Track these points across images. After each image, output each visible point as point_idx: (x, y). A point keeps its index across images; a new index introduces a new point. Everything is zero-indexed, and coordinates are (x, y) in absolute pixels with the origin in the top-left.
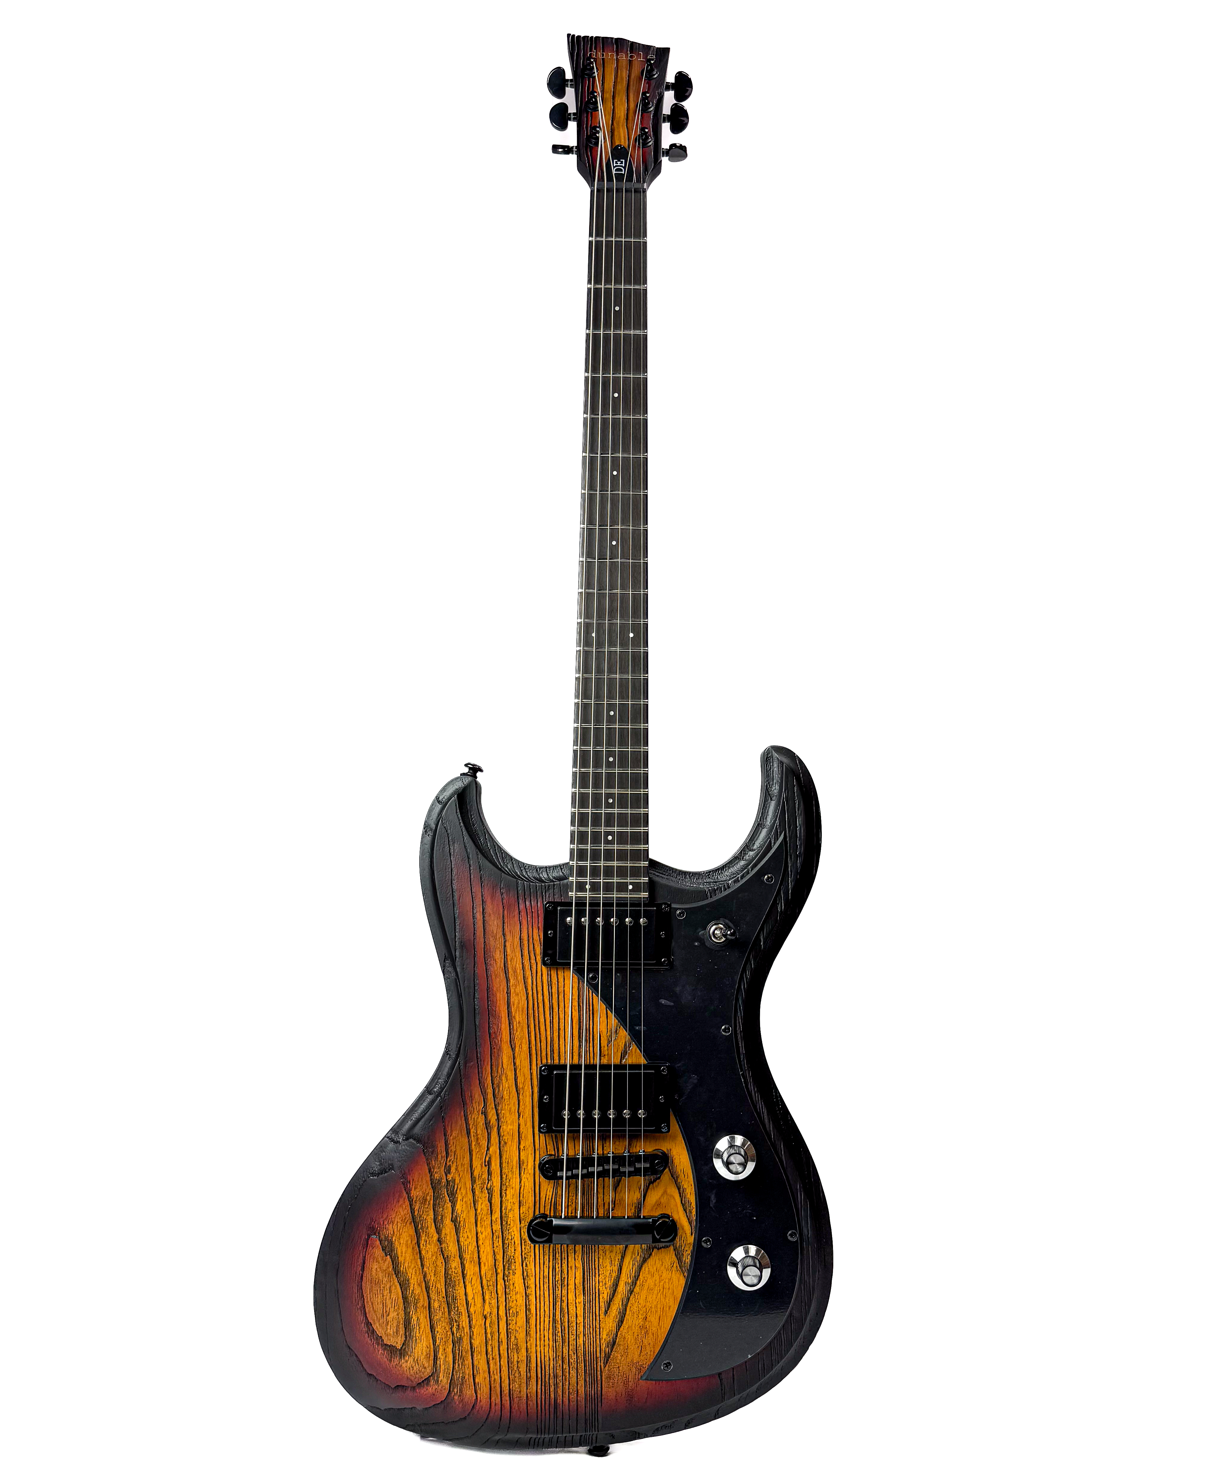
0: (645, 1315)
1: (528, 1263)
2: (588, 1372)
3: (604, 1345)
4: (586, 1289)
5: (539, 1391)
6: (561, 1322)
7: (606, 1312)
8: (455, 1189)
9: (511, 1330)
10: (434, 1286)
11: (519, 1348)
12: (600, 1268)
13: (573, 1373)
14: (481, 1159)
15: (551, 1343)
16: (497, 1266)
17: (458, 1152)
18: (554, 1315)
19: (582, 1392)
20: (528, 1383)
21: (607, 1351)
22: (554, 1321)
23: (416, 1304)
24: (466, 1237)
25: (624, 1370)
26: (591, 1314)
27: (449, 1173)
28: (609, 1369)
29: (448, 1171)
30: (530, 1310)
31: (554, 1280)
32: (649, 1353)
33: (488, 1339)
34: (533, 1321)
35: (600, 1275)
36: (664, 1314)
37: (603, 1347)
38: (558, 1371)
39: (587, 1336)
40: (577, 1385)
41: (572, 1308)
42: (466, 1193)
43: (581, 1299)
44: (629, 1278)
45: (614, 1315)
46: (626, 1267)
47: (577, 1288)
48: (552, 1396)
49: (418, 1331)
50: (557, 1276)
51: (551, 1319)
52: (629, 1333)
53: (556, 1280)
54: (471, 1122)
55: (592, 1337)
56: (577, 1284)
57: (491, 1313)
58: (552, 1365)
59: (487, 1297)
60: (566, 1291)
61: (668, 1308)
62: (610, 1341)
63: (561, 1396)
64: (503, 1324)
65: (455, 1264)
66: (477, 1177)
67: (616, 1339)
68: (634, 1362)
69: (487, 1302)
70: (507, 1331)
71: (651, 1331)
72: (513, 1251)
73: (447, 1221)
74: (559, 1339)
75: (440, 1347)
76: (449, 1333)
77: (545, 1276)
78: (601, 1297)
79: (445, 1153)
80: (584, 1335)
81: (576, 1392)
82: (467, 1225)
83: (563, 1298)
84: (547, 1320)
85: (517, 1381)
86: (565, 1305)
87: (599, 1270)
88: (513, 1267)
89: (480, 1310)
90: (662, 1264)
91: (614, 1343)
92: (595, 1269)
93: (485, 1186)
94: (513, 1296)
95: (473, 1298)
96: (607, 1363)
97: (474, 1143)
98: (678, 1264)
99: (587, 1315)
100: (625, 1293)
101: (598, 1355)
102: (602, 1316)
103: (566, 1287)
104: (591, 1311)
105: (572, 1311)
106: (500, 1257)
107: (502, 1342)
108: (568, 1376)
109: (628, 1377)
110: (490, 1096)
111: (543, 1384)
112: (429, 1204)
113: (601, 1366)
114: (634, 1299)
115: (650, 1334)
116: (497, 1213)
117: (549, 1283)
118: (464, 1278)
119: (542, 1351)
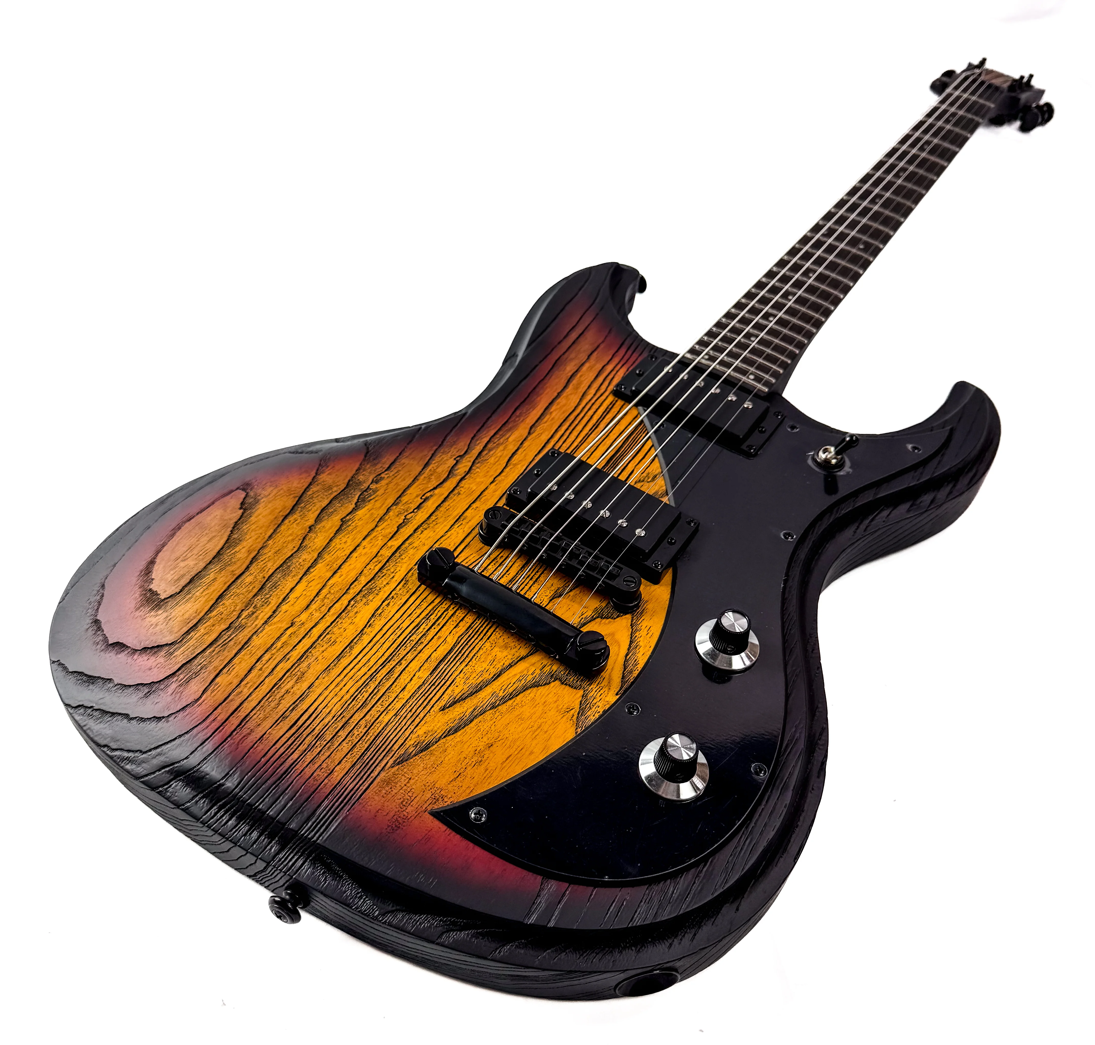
0: (491, 742)
1: (391, 604)
2: (365, 758)
3: (412, 742)
4: (439, 670)
5: (284, 739)
6: (379, 683)
7: (443, 709)
8: (371, 498)
9: (311, 654)
10: (264, 561)
11: (303, 679)
12: (474, 658)
13: (346, 747)
14: (423, 490)
15: (348, 696)
16: (353, 586)
17: (401, 473)
18: (377, 672)
19: (337, 776)
20: (278, 722)
21: (411, 751)
22: (372, 677)
23: (226, 565)
24: (344, 541)
25: (413, 787)
26: (424, 698)
27: (377, 483)
28: (397, 772)
29: (376, 481)
30: (352, 648)
31: (408, 637)
32: (464, 788)
33: (275, 646)
34: (344, 662)
35: (468, 667)
36: (519, 755)
37: (409, 743)
38: (328, 732)
39: (399, 717)
40: (338, 764)
41: (405, 678)
42: (380, 507)
43: (424, 674)
44: (502, 691)
45: (451, 716)
46: (507, 677)
47: (429, 661)
48: (295, 756)
49: (202, 590)
50: (414, 636)
51: (370, 672)
52: (456, 749)
53: (411, 639)
54: (437, 459)
55: (403, 723)
56: (432, 656)
57: (303, 624)
58: (326, 721)
59: (313, 607)
60: (413, 656)
61: (528, 753)
62: (423, 742)
63: (307, 763)
64: (307, 642)
65: (307, 557)
66: (404, 502)
67: (433, 745)
68: (436, 786)
69: (310, 610)
70: (305, 653)
71: (486, 763)
72: (385, 583)
73: (337, 518)
74: (361, 700)
75: (211, 620)
76: (236, 614)
77: (401, 627)
78: (451, 688)
79: (387, 466)
80: (396, 715)
81: (329, 772)
82: (353, 533)
83: (403, 662)
84: (364, 670)
85: (267, 711)
86: (399, 669)
87: (471, 660)
88: (371, 597)
89: (293, 613)
90: (556, 702)
91: (427, 747)
92: (467, 656)
93: (406, 513)
94: (345, 622)
95: (297, 598)
96: (398, 764)
97: (425, 475)
98: (576, 713)
99: (417, 695)
100: (484, 702)
101: (396, 747)
102: (436, 708)
103: (416, 652)
104: (426, 695)
105: (402, 680)
106: (363, 580)
107: (289, 659)
108: (335, 747)
109: (413, 798)
110: (475, 452)
111: (296, 735)
112: (331, 494)
113: (388, 762)
114: (491, 715)
115: (483, 766)
116: (398, 541)
117: (399, 637)
118: (305, 574)
119: (329, 698)
